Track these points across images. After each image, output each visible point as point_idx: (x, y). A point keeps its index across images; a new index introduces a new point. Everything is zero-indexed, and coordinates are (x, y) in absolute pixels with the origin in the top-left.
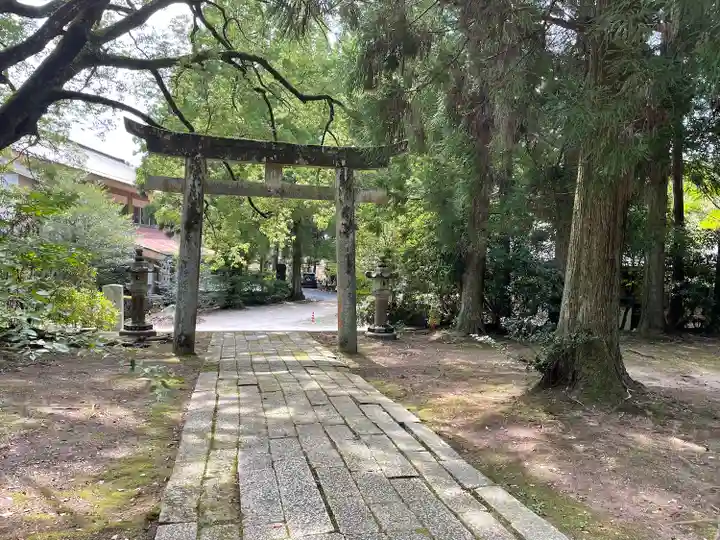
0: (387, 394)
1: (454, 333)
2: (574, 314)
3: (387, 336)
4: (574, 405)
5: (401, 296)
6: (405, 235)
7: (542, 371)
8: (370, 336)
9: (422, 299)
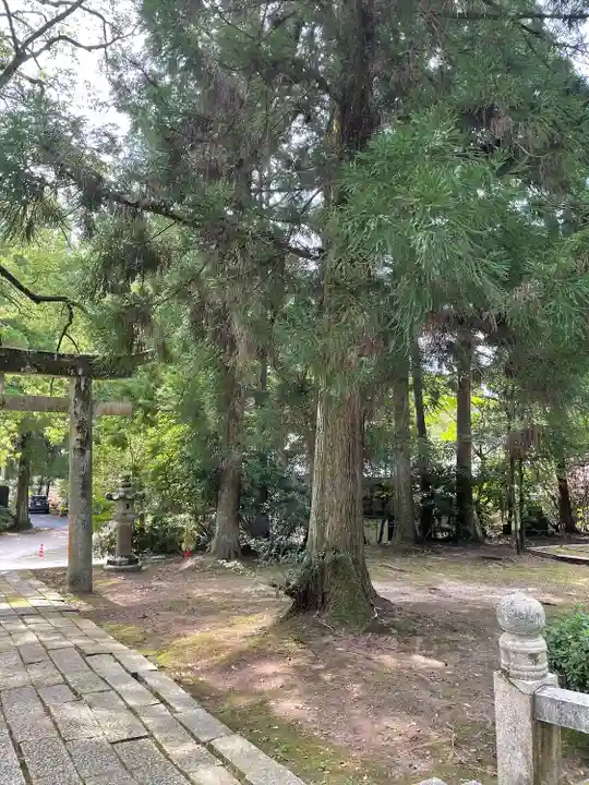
0: (123, 641)
1: (208, 559)
2: (321, 531)
3: (130, 567)
4: (323, 631)
5: (149, 519)
6: (155, 450)
7: (292, 595)
8: (110, 570)
9: (175, 520)
